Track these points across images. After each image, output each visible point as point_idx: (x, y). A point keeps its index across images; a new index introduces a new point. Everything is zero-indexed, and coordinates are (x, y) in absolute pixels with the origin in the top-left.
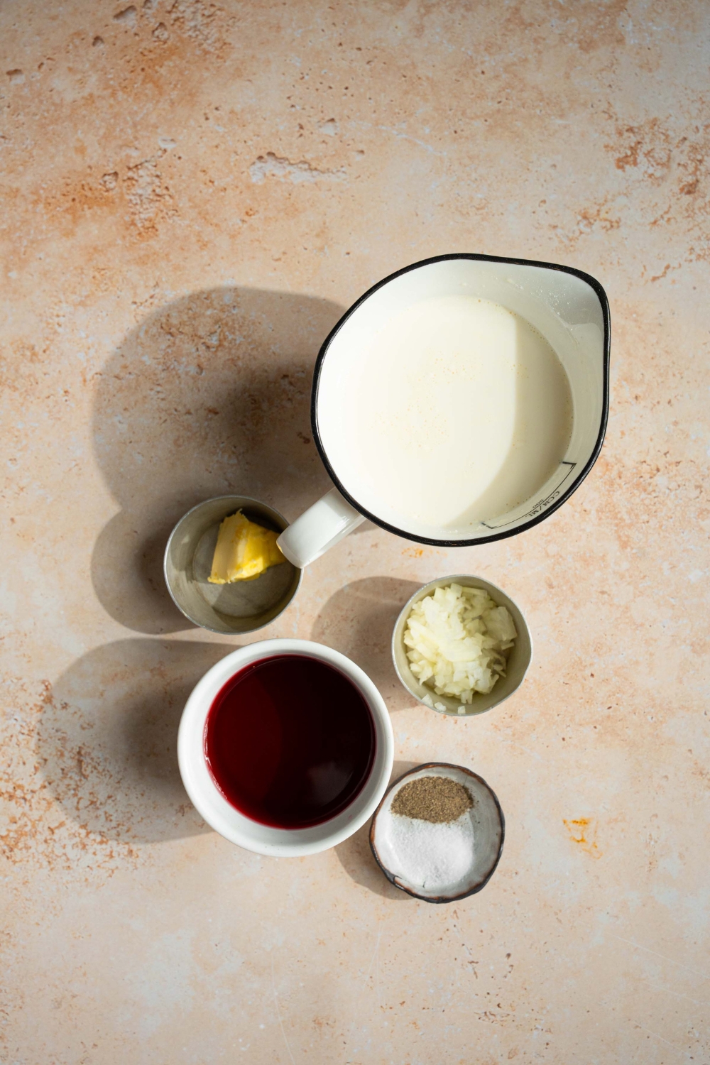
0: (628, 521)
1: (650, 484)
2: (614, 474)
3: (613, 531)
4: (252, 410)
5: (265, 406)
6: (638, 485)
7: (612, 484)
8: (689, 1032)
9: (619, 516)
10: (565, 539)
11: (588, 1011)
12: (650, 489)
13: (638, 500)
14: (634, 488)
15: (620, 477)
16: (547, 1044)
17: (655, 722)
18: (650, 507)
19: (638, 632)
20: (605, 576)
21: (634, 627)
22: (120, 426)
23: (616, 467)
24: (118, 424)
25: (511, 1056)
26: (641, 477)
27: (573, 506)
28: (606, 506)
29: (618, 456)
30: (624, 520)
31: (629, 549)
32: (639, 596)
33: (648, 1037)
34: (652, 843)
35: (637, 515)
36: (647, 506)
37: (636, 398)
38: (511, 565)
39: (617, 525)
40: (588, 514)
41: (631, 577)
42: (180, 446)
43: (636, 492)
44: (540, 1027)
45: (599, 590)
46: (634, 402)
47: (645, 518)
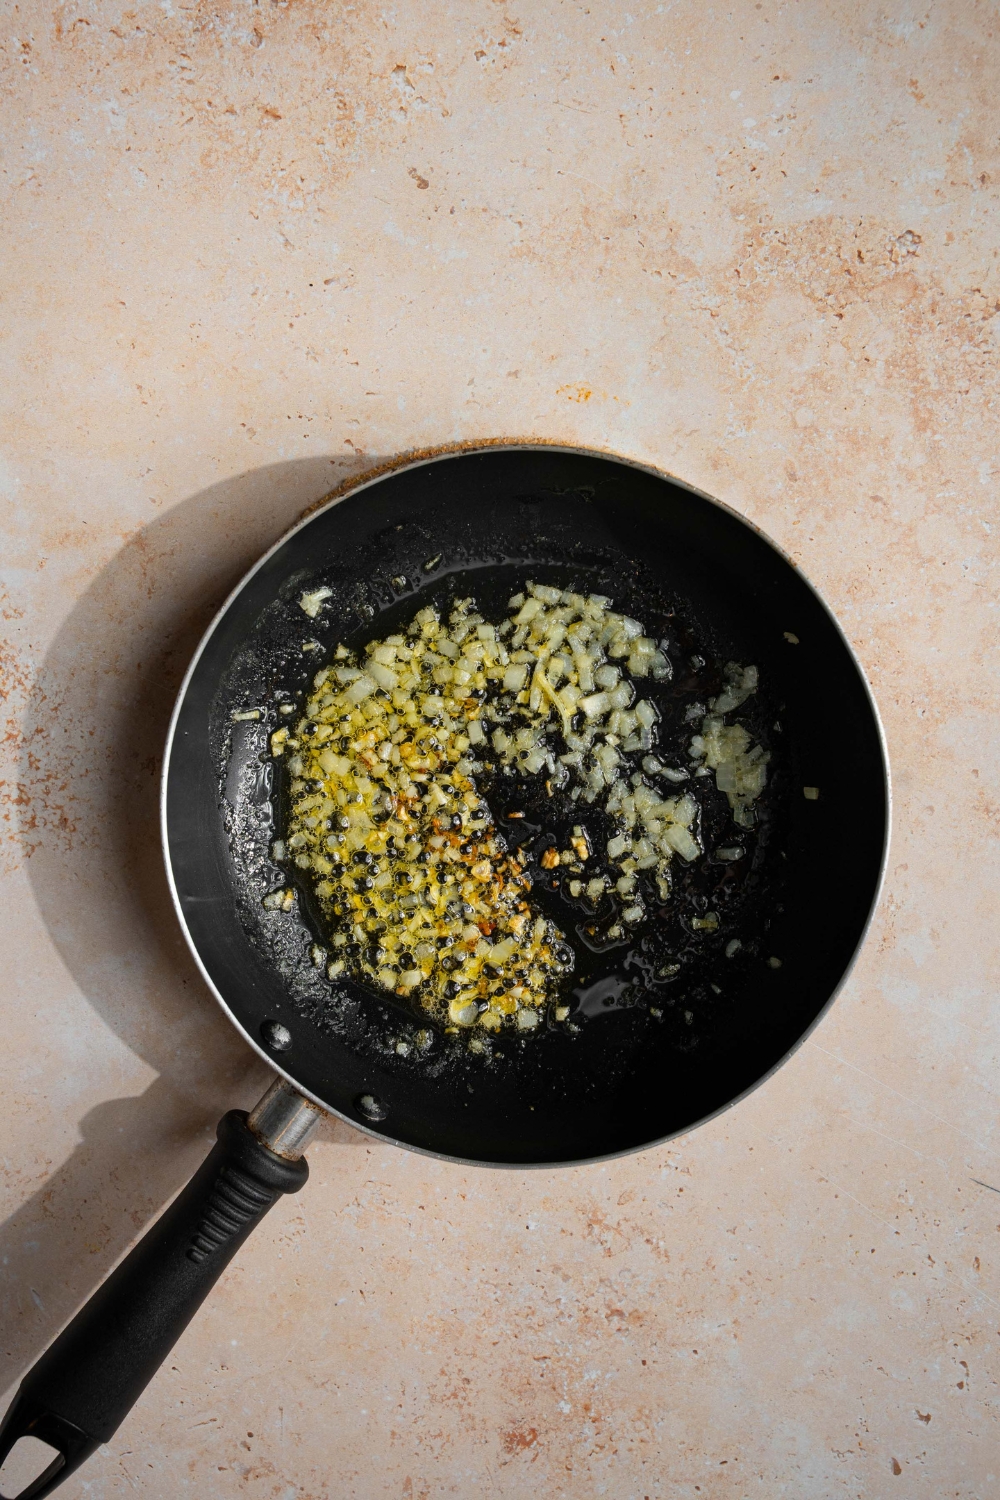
0: (934, 387)
1: (980, 329)
2: (925, 304)
3: (908, 400)
4: (338, 120)
5: (360, 116)
6: (960, 328)
7: (918, 322)
8: (900, 1196)
9: (921, 376)
10: (827, 403)
11: (751, 1149)
12: (979, 338)
13: (956, 354)
14: (953, 332)
15: (933, 311)
16: (681, 1190)
17: (928, 719)
18: (975, 368)
19: (922, 570)
20: (883, 473)
21: (916, 561)
22: (113, 119)
23: (929, 294)
24: (110, 114)
25: (622, 1201)
26: (969, 315)
27: (848, 349)
28: (903, 357)
29: (935, 275)
30: (929, 384)
31: (929, 433)
32: (933, 512)
33: (836, 1197)
34: (892, 908)
35: (950, 379)
36: (970, 366)
37: (983, 178)
38: (732, 433)
39: (915, 391)
40: (871, 366)
41: (924, 479)
42: (210, 167)
43: (955, 339)
44: (673, 1164)
45: (870, 493)
46: (977, 185)
47: (963, 384)
